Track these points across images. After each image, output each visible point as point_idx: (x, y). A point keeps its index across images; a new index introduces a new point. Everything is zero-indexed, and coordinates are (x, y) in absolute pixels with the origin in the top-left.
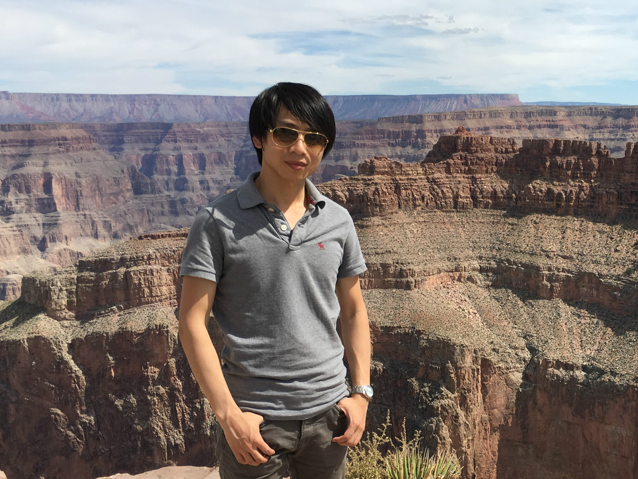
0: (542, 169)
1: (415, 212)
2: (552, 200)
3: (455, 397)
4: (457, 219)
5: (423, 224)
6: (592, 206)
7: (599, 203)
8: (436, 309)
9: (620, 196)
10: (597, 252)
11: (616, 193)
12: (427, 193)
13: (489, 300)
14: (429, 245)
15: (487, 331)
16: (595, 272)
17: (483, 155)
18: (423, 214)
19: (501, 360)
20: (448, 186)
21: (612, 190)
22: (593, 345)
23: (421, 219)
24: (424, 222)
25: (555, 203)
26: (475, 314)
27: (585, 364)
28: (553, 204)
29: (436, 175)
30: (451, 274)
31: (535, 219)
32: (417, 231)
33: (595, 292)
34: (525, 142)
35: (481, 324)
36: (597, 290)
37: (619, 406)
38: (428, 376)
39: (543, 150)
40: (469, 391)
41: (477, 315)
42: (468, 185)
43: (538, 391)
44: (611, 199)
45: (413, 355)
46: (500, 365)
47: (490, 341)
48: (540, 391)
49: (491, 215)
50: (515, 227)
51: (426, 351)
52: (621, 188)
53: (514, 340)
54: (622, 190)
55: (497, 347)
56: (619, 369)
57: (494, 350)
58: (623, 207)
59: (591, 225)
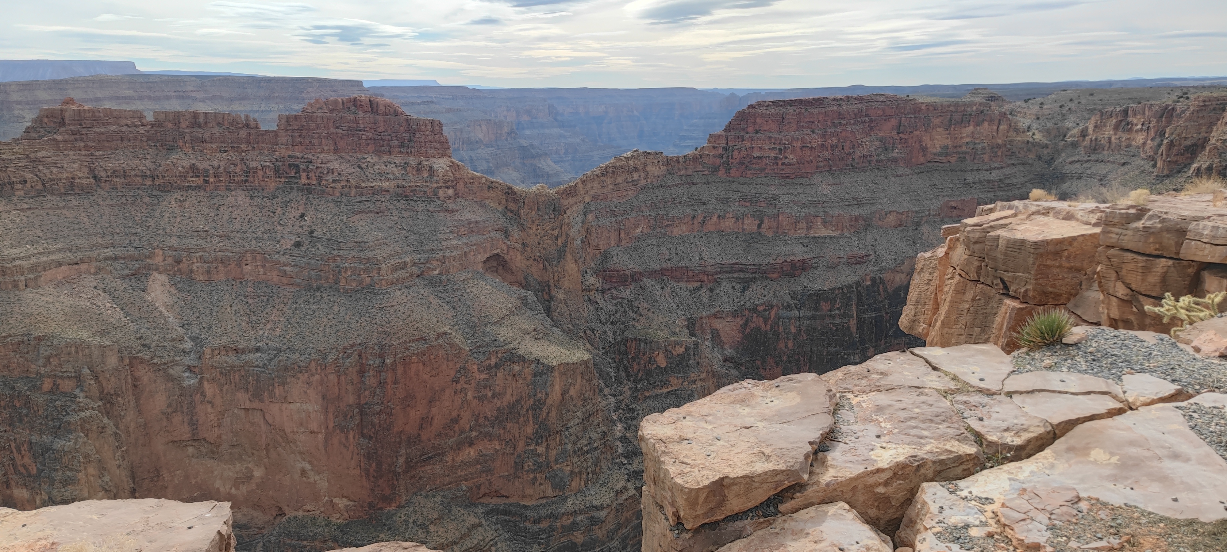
0: (181, 144)
1: (15, 199)
2: (197, 176)
3: (99, 406)
4: (76, 203)
5: (29, 213)
6: (246, 181)
7: (254, 177)
8: (60, 309)
9: (277, 170)
10: (258, 227)
11: (272, 165)
12: (29, 176)
13: (131, 291)
14: (41, 235)
15: (133, 327)
16: (258, 248)
17: (102, 130)
18: (27, 200)
19: (155, 355)
20: (59, 165)
21: (268, 164)
22: (265, 324)
23: (26, 206)
24: (30, 208)
25: (202, 179)
26: (115, 308)
27: (258, 345)
28: (200, 181)
29: (40, 155)
30: (76, 267)
31: (179, 197)
32: (21, 220)
33: (261, 270)
34: (156, 114)
35: (123, 319)
36: (263, 266)
37: (303, 382)
38: (57, 388)
39: (180, 123)
40: (118, 395)
41: (118, 309)
42: (87, 164)
43: (205, 383)
44: (268, 173)
45: (33, 366)
46: (155, 361)
47: (138, 336)
48: (208, 381)
49: (122, 196)
50: (155, 208)
51: (51, 360)
52: (277, 161)
53: (169, 331)
54: (279, 163)
55: (147, 342)
56: (298, 345)
57: (143, 345)
58: (282, 180)
59: (248, 200)
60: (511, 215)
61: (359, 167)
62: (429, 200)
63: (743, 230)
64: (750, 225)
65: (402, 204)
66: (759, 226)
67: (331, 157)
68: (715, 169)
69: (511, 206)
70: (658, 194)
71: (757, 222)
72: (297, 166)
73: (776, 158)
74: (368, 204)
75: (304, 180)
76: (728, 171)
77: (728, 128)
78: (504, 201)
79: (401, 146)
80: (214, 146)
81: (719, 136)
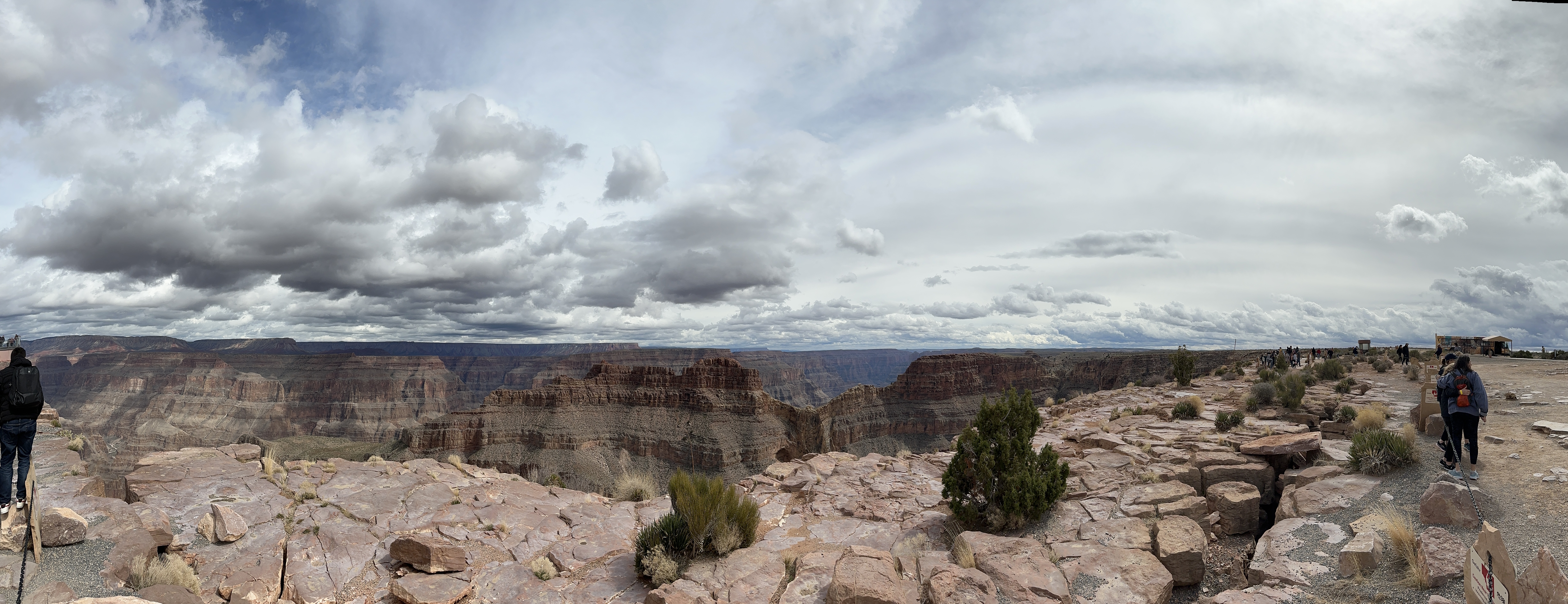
1: (579, 405)
2: (646, 399)
4: (600, 409)
6: (666, 403)
7: (669, 400)
9: (680, 397)
11: (678, 395)
14: (585, 424)
17: (614, 375)
18: (583, 407)
23: (582, 409)
24: (583, 411)
26: (606, 466)
28: (649, 401)
29: (590, 385)
31: (639, 410)
32: (580, 416)
42: (606, 391)
44: (676, 397)
49: (616, 407)
50: (628, 414)
52: (681, 392)
58: (682, 402)
59: (666, 413)
60: (792, 424)
61: (717, 396)
62: (750, 415)
63: (917, 432)
64: (920, 428)
65: (736, 417)
66: (925, 429)
67: (704, 390)
68: (902, 395)
69: (793, 419)
70: (872, 410)
71: (924, 427)
72: (689, 395)
73: (933, 388)
74: (720, 417)
75: (691, 403)
76: (908, 396)
77: (908, 371)
78: (789, 416)
79: (738, 384)
80: (655, 384)
81: (903, 376)
